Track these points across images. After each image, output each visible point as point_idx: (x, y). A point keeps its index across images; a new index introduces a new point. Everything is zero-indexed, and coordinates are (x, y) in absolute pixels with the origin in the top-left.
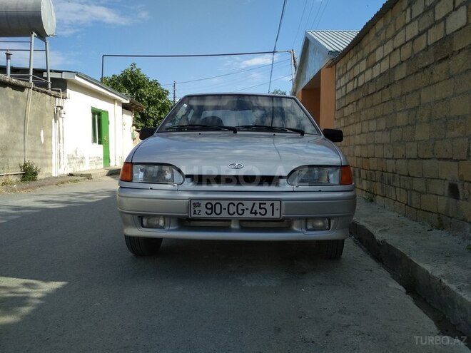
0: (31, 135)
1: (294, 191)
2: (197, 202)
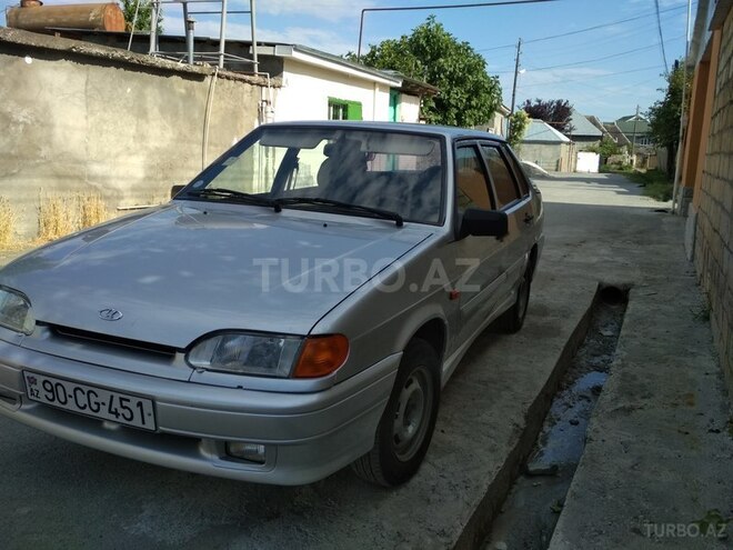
1: (189, 382)
2: (31, 375)
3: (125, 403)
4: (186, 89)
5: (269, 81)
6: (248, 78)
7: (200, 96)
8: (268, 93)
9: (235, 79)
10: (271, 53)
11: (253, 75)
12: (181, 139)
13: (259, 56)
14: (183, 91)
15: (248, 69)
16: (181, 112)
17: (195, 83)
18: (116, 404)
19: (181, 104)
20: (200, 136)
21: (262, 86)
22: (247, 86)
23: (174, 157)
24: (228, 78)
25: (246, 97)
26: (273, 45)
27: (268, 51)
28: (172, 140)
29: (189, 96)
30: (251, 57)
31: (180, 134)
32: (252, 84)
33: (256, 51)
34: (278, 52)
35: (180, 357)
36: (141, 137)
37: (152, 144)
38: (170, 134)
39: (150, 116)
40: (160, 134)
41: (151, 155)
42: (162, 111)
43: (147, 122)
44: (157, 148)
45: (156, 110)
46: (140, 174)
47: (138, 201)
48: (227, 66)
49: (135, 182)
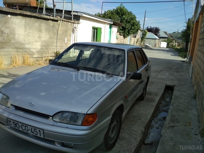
0: (61, 40)
1: (53, 125)
2: (9, 120)
3: (35, 130)
4: (53, 24)
5: (76, 22)
6: (70, 21)
7: (56, 26)
8: (76, 25)
9: (67, 21)
10: (77, 14)
11: (72, 20)
12: (51, 38)
13: (74, 15)
14: (52, 25)
15: (70, 19)
16: (51, 30)
17: (55, 22)
18: (33, 130)
19: (51, 28)
20: (56, 37)
21: (74, 23)
22: (70, 23)
23: (49, 43)
24: (65, 21)
25: (69, 26)
26: (78, 12)
27: (76, 14)
28: (48, 38)
29: (54, 26)
30: (71, 15)
31: (51, 36)
32: (71, 23)
33: (73, 13)
34: (79, 14)
35: (51, 118)
36: (40, 37)
37: (43, 39)
38: (48, 36)
39: (42, 31)
40: (45, 36)
41: (42, 42)
42: (46, 30)
43: (42, 33)
44: (44, 40)
45: (44, 30)
46: (39, 47)
47: (39, 55)
48: (65, 18)
49: (38, 50)
